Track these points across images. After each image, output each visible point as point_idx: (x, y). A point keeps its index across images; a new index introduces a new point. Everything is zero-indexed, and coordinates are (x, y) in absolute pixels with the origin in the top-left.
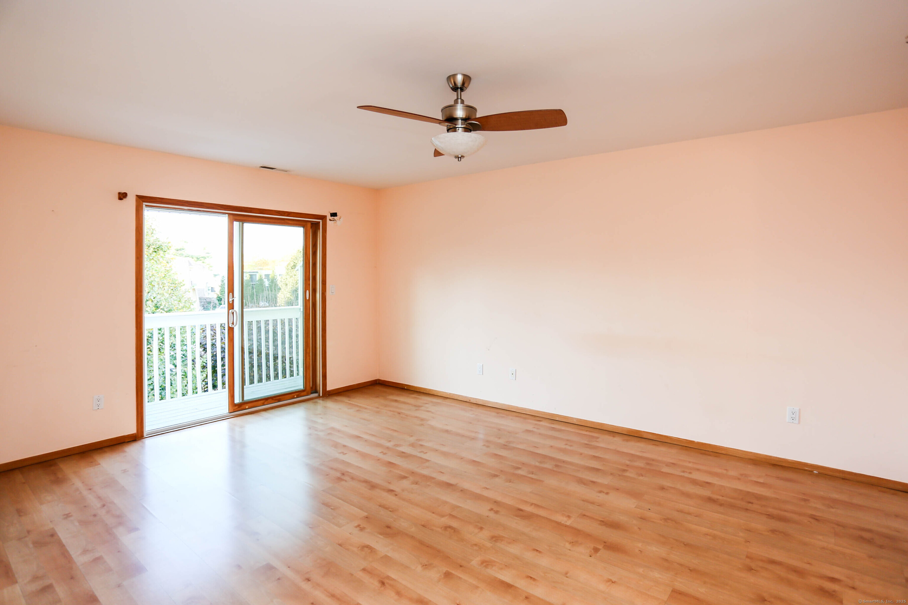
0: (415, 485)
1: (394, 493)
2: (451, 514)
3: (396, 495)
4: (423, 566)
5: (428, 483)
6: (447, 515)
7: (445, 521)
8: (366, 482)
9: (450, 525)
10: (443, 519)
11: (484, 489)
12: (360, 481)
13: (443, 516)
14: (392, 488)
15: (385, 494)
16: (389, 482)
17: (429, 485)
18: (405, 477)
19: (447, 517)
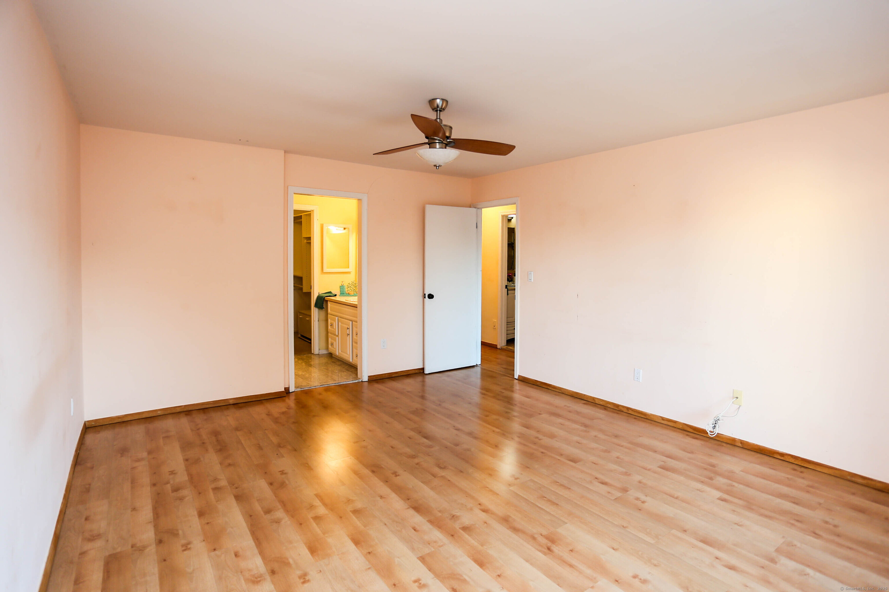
0: (456, 514)
1: (482, 508)
2: (434, 478)
3: (480, 504)
4: (470, 450)
5: (440, 514)
6: (438, 477)
7: (442, 473)
8: (515, 530)
9: (440, 469)
10: (443, 474)
11: (385, 497)
12: (523, 532)
13: (442, 477)
14: (484, 514)
15: (492, 507)
16: (486, 524)
17: (440, 511)
18: (465, 529)
19: (439, 475)
